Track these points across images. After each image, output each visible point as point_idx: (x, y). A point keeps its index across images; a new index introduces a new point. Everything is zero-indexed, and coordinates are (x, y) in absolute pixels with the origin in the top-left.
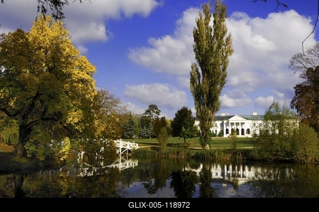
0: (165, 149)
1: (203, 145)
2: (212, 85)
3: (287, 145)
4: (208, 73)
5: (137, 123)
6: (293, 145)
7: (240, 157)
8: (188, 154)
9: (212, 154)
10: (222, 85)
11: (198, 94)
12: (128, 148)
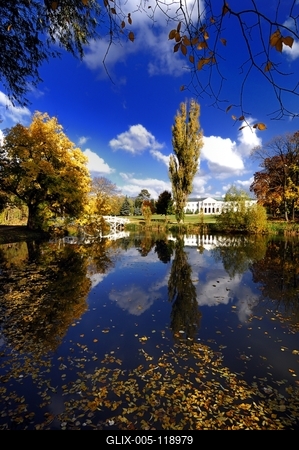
0: (150, 223)
1: (178, 220)
2: (186, 172)
3: (241, 220)
4: (183, 163)
5: (132, 203)
6: (246, 219)
7: (205, 229)
8: (167, 227)
9: (184, 227)
10: (194, 172)
11: (175, 180)
12: (121, 222)
